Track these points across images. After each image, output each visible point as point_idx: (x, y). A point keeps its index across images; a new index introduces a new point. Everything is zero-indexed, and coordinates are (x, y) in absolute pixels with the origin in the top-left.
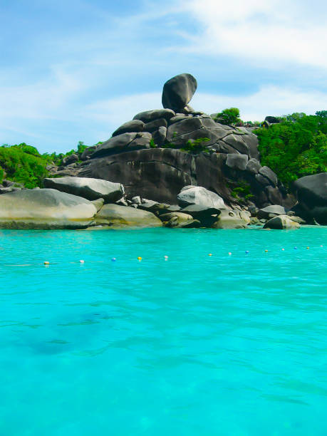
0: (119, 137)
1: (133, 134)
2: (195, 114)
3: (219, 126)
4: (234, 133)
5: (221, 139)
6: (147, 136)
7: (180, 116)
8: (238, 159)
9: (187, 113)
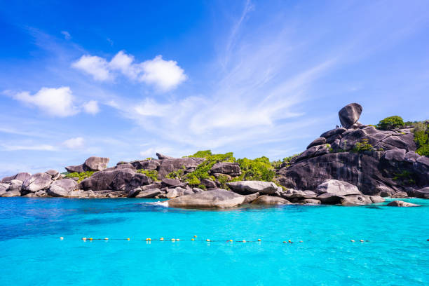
0: (310, 149)
1: (318, 147)
2: (362, 128)
3: (380, 133)
4: (393, 135)
5: (381, 141)
6: (327, 146)
7: (351, 130)
8: (396, 153)
9: (355, 127)
